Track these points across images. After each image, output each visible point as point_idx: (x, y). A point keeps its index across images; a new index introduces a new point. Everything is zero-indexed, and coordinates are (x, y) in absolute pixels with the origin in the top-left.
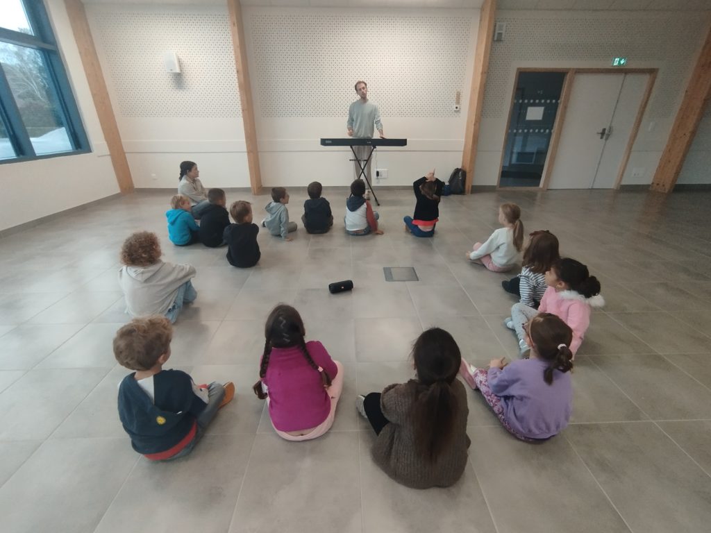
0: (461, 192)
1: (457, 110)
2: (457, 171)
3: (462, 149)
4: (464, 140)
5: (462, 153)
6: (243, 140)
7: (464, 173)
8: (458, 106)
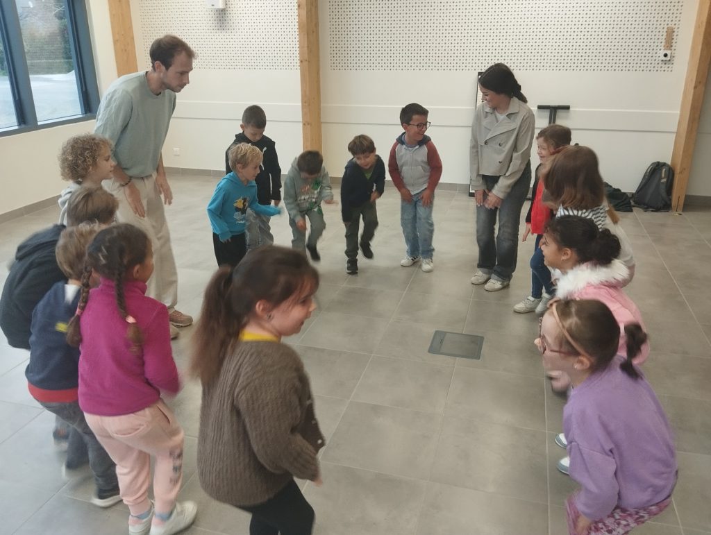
0: (664, 206)
1: (668, 59)
2: (657, 167)
3: (675, 130)
4: (679, 112)
5: (675, 135)
6: (298, 103)
7: (671, 172)
8: (668, 52)
